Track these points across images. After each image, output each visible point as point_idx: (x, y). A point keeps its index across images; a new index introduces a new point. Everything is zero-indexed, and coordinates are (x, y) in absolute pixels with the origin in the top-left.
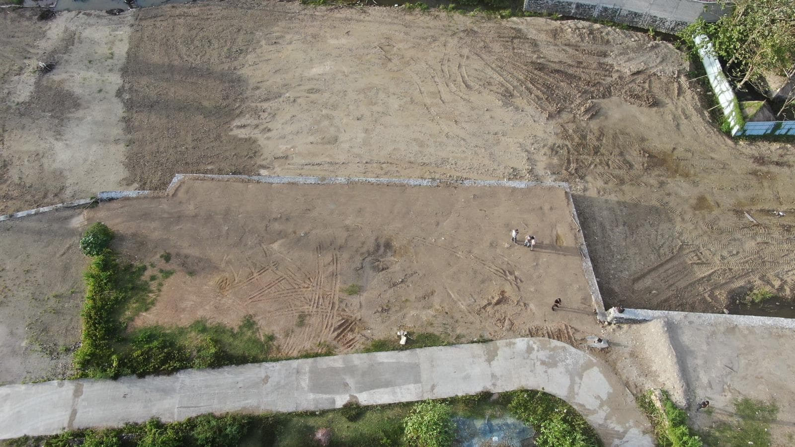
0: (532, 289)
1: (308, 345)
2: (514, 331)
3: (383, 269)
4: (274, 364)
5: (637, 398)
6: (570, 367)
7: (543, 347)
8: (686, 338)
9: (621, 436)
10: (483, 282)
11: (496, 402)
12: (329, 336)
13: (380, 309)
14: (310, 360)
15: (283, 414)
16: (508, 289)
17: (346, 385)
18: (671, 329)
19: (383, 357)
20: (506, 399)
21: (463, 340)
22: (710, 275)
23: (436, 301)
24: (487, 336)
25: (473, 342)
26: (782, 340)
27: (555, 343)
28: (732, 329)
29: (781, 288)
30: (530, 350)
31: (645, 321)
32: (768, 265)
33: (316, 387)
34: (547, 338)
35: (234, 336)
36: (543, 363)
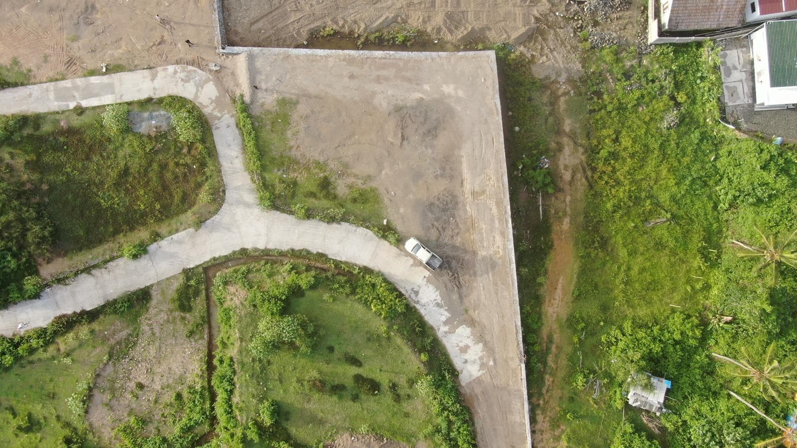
0: (181, 34)
1: (51, 74)
2: (167, 62)
3: (91, 24)
4: (34, 86)
5: (231, 98)
6: (197, 82)
7: (183, 71)
8: (259, 64)
9: (219, 119)
10: (151, 30)
11: (155, 103)
12: (62, 68)
13: (90, 51)
14: (53, 83)
15: (42, 113)
16: (166, 34)
17: (74, 97)
18: (251, 58)
19: (94, 80)
20: (161, 101)
21: (139, 68)
22: (300, 18)
23: (123, 43)
24: (152, 65)
25: (144, 69)
26: (314, 63)
27: (190, 68)
28: (287, 57)
29: (343, 26)
30: (175, 72)
31: (237, 54)
32: (340, 10)
33: (58, 98)
34: (186, 65)
35: (8, 70)
36: (182, 80)
